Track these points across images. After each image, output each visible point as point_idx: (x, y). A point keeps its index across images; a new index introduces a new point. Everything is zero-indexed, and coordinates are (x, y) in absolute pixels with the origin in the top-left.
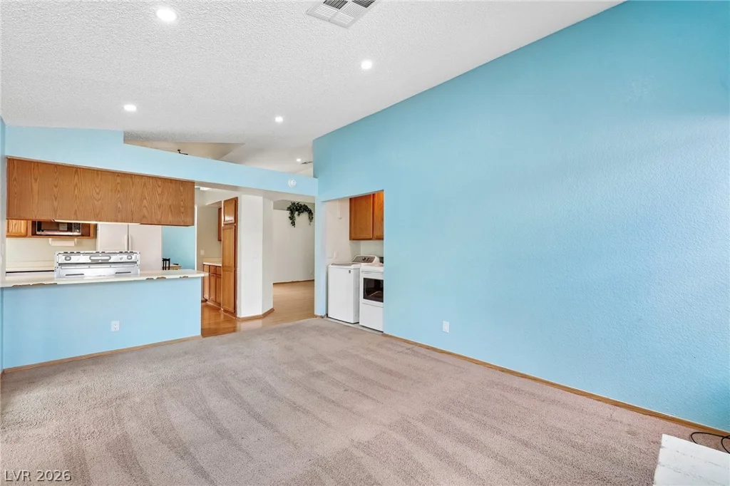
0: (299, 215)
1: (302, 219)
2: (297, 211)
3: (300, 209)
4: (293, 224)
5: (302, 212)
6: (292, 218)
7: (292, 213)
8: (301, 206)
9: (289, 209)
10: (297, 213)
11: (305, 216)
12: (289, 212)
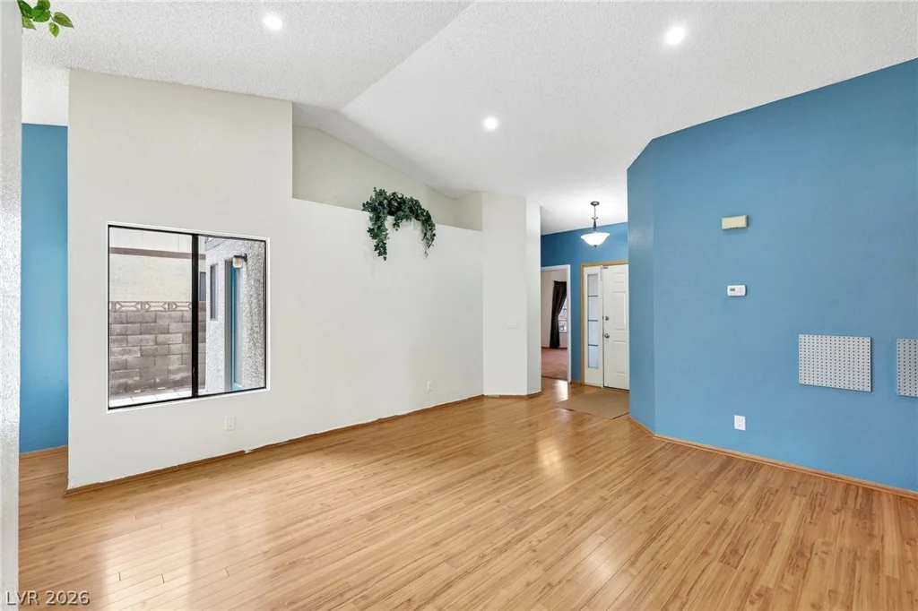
0: (396, 225)
1: (404, 236)
2: (391, 213)
3: (399, 208)
4: (381, 249)
5: (407, 218)
6: (377, 232)
7: (378, 219)
8: (402, 202)
9: (368, 206)
10: (390, 220)
11: (411, 229)
12: (367, 215)
